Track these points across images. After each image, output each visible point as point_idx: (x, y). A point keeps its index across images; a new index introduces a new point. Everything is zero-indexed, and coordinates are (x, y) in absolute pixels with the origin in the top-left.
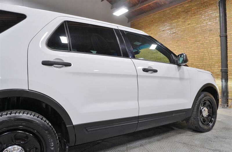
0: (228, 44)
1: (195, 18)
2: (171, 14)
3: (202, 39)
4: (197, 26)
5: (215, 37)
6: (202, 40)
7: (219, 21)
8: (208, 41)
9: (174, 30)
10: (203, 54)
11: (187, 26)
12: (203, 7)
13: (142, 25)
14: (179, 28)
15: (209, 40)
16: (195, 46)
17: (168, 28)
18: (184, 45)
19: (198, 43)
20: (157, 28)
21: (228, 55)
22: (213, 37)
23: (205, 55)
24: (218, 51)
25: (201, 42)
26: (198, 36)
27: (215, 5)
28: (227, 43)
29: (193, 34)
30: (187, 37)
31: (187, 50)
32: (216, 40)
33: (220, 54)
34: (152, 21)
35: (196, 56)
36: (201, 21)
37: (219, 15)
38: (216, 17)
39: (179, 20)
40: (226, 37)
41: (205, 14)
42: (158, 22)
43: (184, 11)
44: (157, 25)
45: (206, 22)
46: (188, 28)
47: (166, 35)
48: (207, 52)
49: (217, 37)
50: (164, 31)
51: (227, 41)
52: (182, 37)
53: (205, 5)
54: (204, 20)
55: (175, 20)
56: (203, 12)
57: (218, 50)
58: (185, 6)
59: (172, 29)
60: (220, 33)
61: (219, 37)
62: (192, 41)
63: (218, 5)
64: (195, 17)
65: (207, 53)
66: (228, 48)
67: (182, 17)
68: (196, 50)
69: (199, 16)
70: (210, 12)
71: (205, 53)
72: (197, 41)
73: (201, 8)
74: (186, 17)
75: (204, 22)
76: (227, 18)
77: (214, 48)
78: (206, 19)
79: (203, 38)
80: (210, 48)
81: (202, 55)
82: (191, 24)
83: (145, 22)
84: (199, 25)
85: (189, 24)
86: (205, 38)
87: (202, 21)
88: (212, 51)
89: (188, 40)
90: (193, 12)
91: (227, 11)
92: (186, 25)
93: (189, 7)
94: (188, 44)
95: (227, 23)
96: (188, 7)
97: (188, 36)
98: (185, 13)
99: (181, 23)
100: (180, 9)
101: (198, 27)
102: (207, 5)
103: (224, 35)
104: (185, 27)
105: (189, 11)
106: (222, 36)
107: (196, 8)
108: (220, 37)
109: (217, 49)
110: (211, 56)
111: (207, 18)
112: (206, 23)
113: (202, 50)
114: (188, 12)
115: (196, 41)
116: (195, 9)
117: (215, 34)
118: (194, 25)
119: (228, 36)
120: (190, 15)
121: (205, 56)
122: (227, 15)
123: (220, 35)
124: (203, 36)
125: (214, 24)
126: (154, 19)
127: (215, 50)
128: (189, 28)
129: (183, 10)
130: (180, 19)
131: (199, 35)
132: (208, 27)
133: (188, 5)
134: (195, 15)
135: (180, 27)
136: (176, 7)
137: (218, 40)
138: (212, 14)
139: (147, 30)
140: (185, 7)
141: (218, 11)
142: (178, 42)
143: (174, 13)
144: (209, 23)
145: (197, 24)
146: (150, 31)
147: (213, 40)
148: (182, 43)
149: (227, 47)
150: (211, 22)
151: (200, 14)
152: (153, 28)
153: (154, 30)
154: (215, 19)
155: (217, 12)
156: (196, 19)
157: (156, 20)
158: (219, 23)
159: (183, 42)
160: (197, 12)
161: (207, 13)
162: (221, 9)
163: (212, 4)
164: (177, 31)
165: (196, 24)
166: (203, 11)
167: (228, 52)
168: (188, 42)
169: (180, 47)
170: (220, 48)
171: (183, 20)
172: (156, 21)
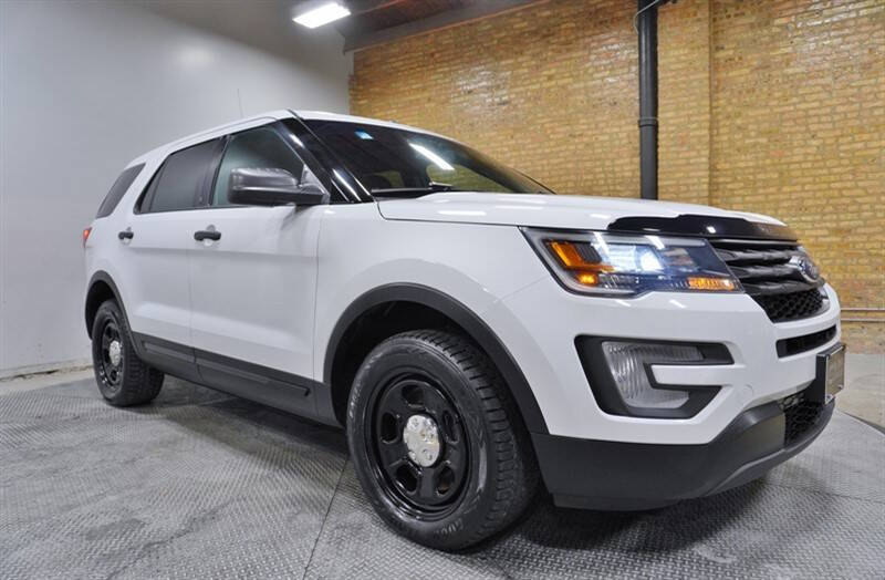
0: (660, 150)
1: (571, 58)
2: (496, 36)
3: (589, 129)
4: (576, 86)
5: (627, 124)
6: (590, 133)
7: (637, 77)
8: (606, 138)
9: (505, 92)
10: (590, 177)
11: (546, 85)
12: (595, 26)
13: (394, 65)
14: (522, 89)
15: (611, 134)
16: (566, 150)
17: (484, 83)
18: (536, 145)
19: (577, 141)
20: (450, 82)
21: (660, 183)
22: (620, 127)
23: (597, 180)
24: (633, 171)
25: (585, 139)
26: (578, 119)
27: (627, 22)
28: (656, 147)
29: (563, 112)
30: (545, 120)
31: (545, 162)
32: (628, 136)
33: (639, 180)
34: (432, 55)
35: (570, 185)
36: (586, 71)
37: (637, 56)
38: (631, 62)
39: (520, 60)
40: (655, 127)
41: (600, 50)
42: (452, 60)
43: (535, 33)
44: (447, 69)
45: (600, 75)
46: (548, 89)
47: (478, 108)
48: (604, 172)
49: (631, 128)
50: (470, 92)
51: (657, 140)
52: (530, 118)
53: (599, 20)
54: (596, 67)
55: (508, 58)
56: (593, 41)
57: (633, 167)
58: (538, 15)
59: (498, 87)
60: (641, 116)
61: (637, 127)
62: (558, 133)
63: (635, 23)
64: (568, 56)
65: (603, 176)
66: (660, 163)
67: (530, 52)
68: (570, 166)
69: (580, 53)
70: (612, 44)
71: (595, 174)
72: (575, 137)
73: (589, 28)
74: (541, 53)
75: (596, 75)
76: (659, 69)
77: (621, 161)
78: (600, 66)
79: (593, 126)
80: (613, 160)
81: (587, 180)
82: (558, 76)
83: (407, 56)
84: (582, 85)
85: (550, 78)
86: (596, 125)
87: (590, 71)
88: (617, 169)
89: (549, 132)
90: (563, 39)
91: (659, 48)
92: (541, 79)
93: (552, 21)
94: (546, 144)
95: (660, 86)
96: (548, 17)
97: (549, 117)
98: (538, 38)
99: (526, 71)
100: (526, 24)
101: (580, 89)
102: (606, 21)
103: (650, 123)
104: (538, 86)
105: (553, 35)
106: (644, 123)
107: (573, 25)
108: (640, 127)
109: (631, 163)
110: (614, 185)
111: (604, 62)
112: (603, 78)
113: (588, 164)
114: (548, 36)
115: (571, 135)
116: (572, 28)
117: (625, 118)
118: (566, 81)
119: (660, 124)
120: (555, 47)
121: (597, 185)
122: (660, 62)
123: (639, 122)
124: (591, 120)
125: (623, 84)
126: (440, 49)
127: (626, 168)
128: (552, 90)
129: (533, 28)
130: (525, 58)
131: (580, 115)
132: (606, 93)
133: (548, 13)
134: (568, 50)
135: (525, 83)
136: (512, 15)
137: (635, 137)
138: (617, 50)
139: (414, 87)
140: (541, 17)
141: (636, 43)
142: (518, 135)
143: (503, 34)
144: (610, 80)
145: (577, 78)
146: (424, 89)
147: (621, 135)
148: (529, 141)
149: (657, 160)
150: (615, 76)
151: (585, 48)
152: (436, 80)
153: (438, 87)
154: (626, 70)
155: (634, 47)
156: (573, 61)
157: (446, 53)
158: (637, 82)
159: (534, 135)
160: (577, 38)
161: (604, 48)
162: (643, 42)
163: (619, 19)
164: (513, 96)
165: (571, 80)
166: (595, 38)
167: (659, 176)
168: (548, 136)
169: (523, 153)
170: (637, 160)
171: (533, 63)
172: (447, 58)
